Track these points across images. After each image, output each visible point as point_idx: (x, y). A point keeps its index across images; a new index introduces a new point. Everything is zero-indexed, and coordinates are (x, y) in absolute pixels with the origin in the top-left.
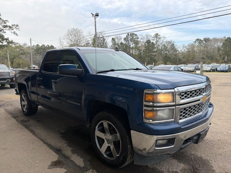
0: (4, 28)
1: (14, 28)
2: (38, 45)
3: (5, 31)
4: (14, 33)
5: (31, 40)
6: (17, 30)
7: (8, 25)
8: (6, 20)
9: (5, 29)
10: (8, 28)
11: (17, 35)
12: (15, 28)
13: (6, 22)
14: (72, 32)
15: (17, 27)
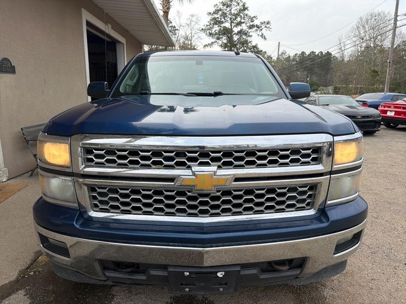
0: (250, 28)
1: (263, 27)
2: (303, 53)
3: (251, 34)
4: (262, 35)
5: (279, 46)
6: (268, 31)
7: (255, 24)
8: (255, 17)
9: (250, 30)
10: (256, 28)
11: (265, 38)
12: (266, 27)
13: (254, 19)
14: (367, 21)
15: (268, 26)
